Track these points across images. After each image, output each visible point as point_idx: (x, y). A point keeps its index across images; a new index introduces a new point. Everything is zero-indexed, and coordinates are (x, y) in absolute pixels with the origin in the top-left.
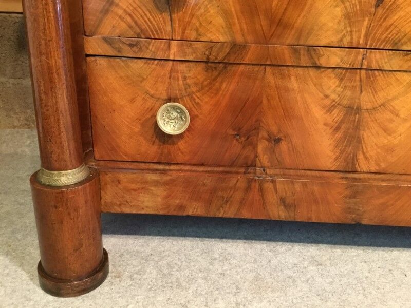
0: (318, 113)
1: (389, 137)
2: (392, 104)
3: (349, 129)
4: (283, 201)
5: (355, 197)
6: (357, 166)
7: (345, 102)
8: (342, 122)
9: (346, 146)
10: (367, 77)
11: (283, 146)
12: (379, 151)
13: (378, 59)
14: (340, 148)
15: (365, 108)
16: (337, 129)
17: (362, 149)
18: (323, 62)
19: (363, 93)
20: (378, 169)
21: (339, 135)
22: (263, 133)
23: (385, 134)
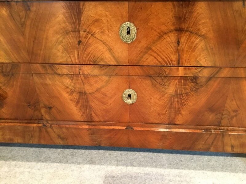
0: (65, 95)
1: (105, 106)
2: (101, 90)
3: (84, 102)
4: (59, 136)
5: (94, 134)
6: (93, 119)
7: (77, 90)
8: (79, 99)
9: (85, 110)
10: (84, 78)
11: (54, 110)
12: (102, 112)
13: (87, 70)
14: (82, 111)
15: (88, 92)
16: (78, 102)
17: (93, 111)
18: (59, 72)
19: (85, 86)
20: (104, 120)
21: (80, 105)
22: (42, 105)
23: (103, 104)
